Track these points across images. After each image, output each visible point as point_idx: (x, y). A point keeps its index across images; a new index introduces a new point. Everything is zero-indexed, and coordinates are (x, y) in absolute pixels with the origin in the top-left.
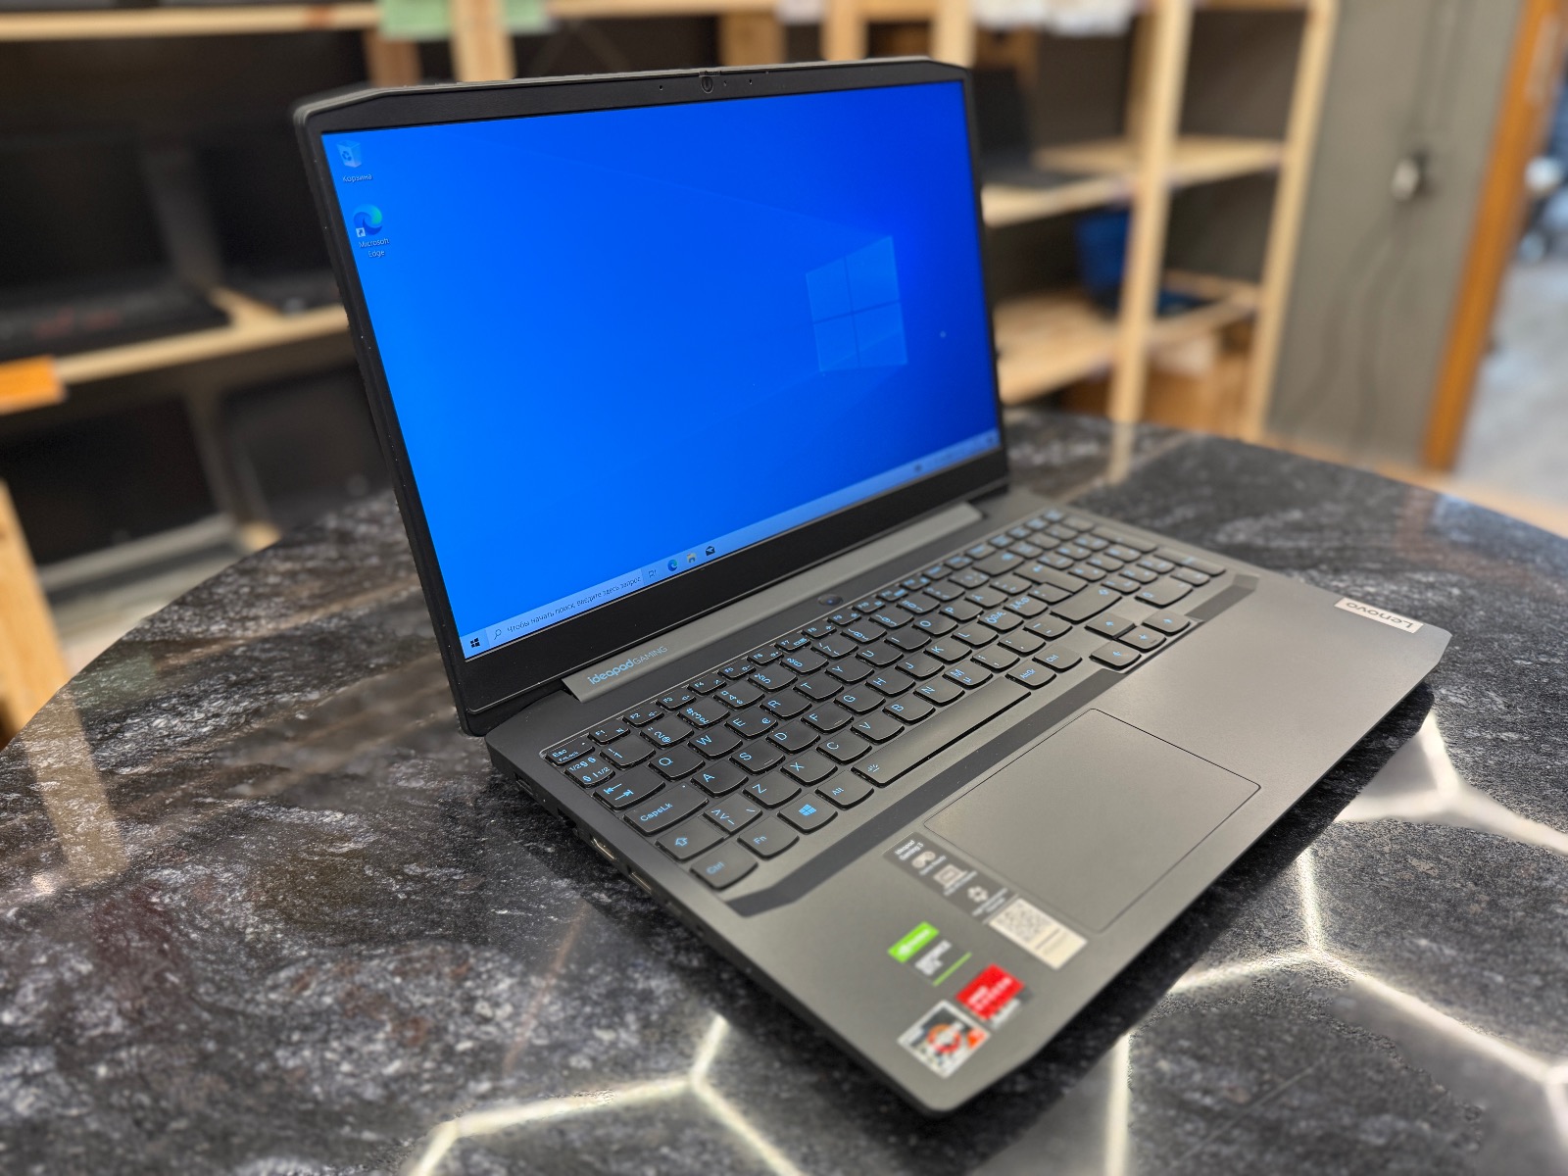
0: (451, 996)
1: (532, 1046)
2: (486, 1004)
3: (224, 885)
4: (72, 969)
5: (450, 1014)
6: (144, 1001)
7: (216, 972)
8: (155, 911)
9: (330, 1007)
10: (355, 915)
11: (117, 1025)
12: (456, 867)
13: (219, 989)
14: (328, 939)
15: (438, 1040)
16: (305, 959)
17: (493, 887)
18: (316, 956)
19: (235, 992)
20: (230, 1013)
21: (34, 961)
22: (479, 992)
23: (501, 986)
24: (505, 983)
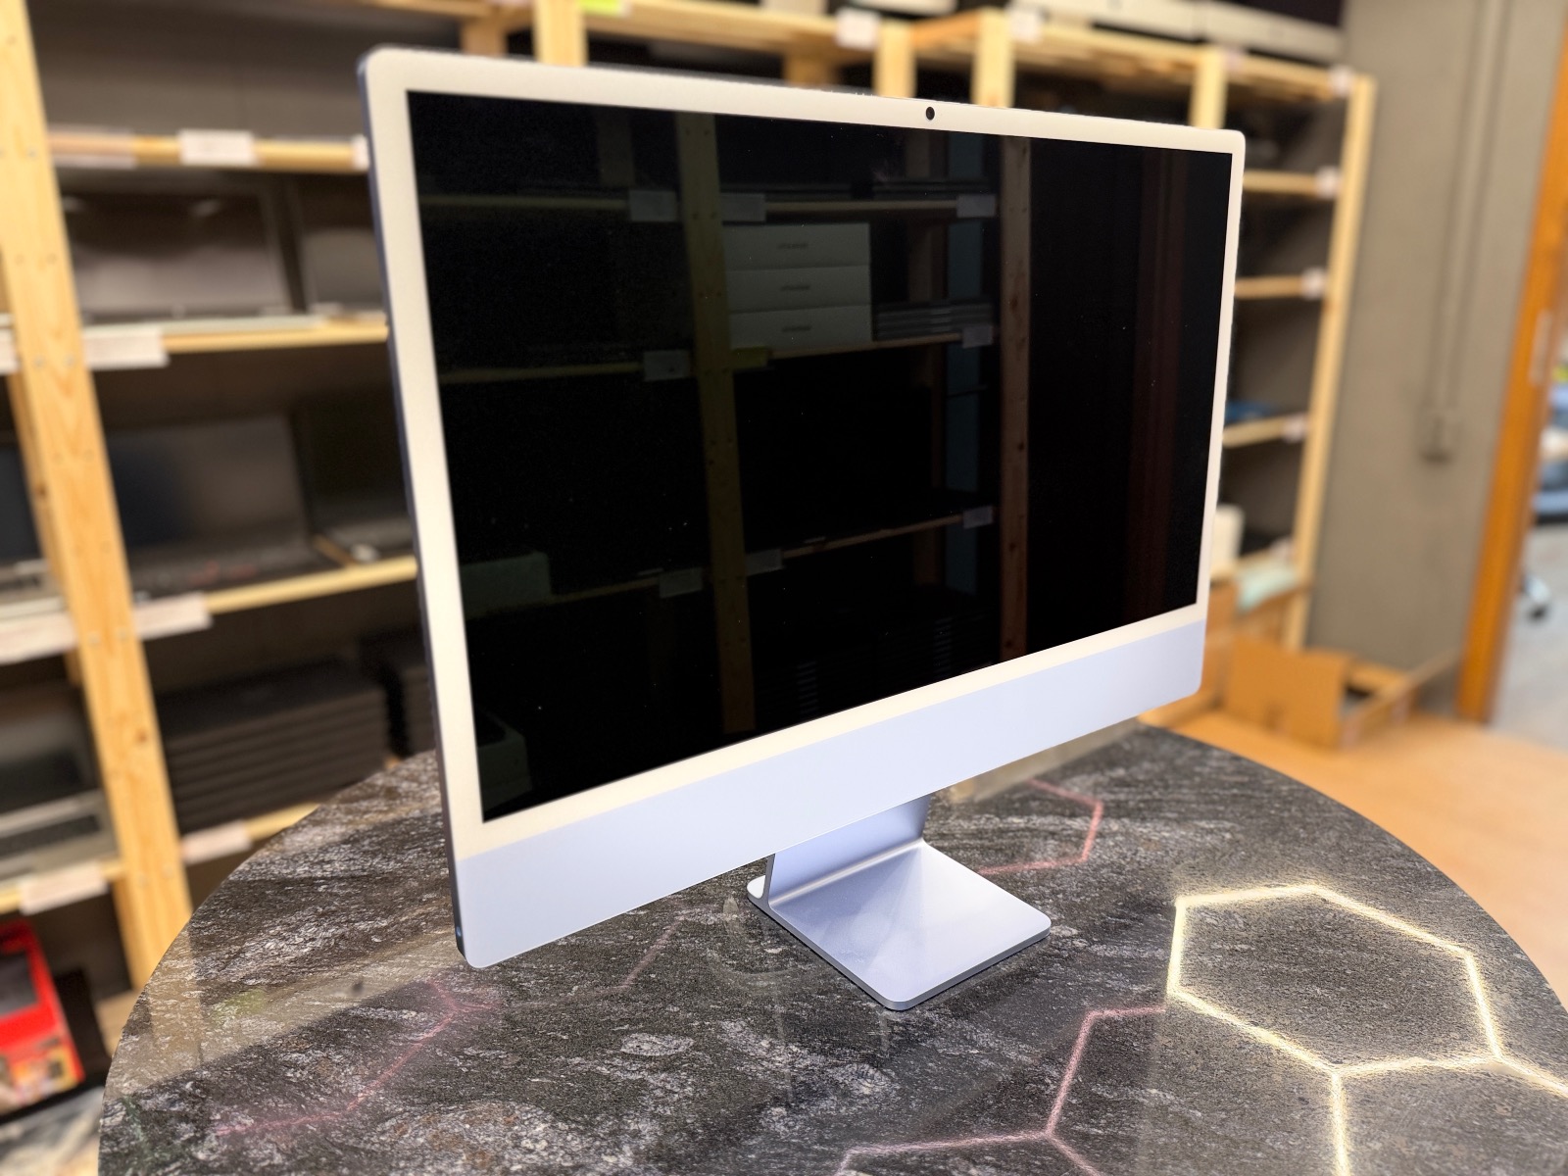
0: (505, 1136)
1: (562, 1167)
2: (528, 1140)
3: (338, 1064)
4: (239, 1123)
5: (505, 1148)
6: (295, 1142)
7: (342, 1123)
8: (290, 1083)
9: (423, 1143)
10: (433, 1083)
11: (278, 1159)
12: (500, 1050)
13: (345, 1134)
14: (416, 1100)
15: (498, 1165)
16: (401, 1113)
17: (528, 1063)
18: (409, 1112)
19: (355, 1136)
20: (356, 1150)
21: (212, 1118)
22: (524, 1133)
23: (538, 1129)
24: (541, 1127)
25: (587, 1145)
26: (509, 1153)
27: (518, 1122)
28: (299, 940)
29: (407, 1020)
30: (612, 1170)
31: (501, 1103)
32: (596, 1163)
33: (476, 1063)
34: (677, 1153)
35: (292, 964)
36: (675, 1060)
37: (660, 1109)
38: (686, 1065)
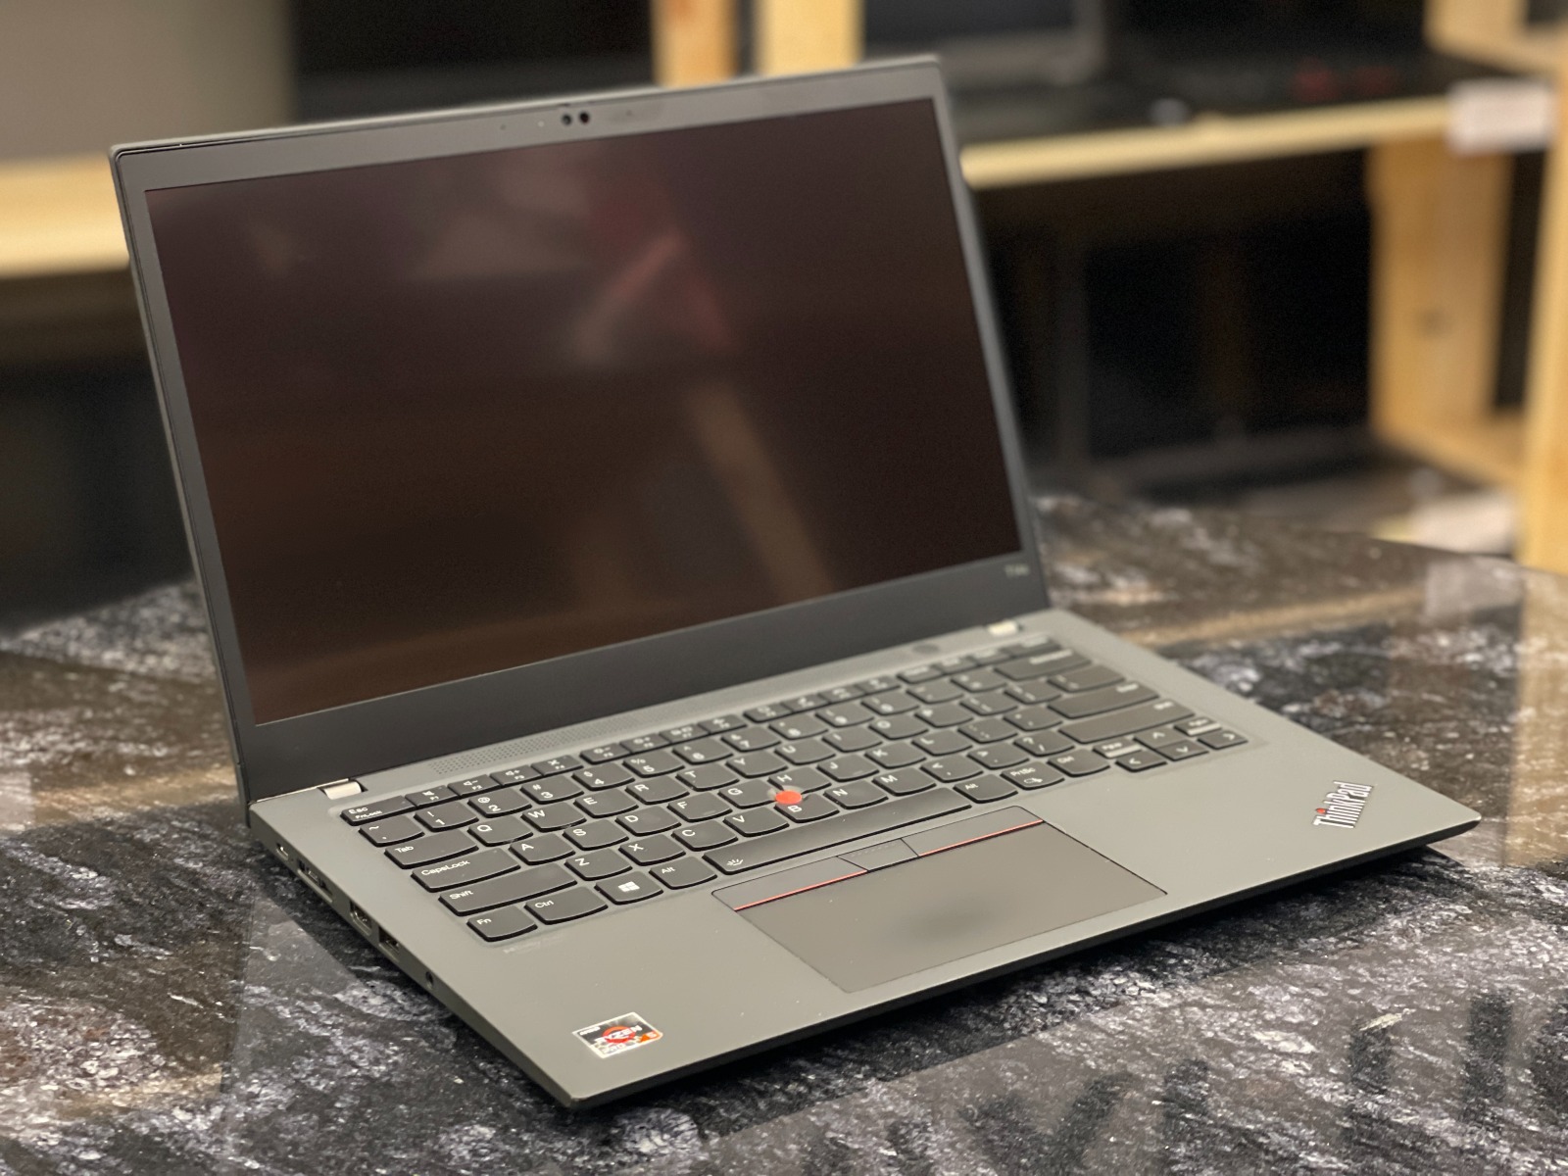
0: (71, 1048)
2: (96, 1063)
5: (57, 1062)
10: (37, 964)
15: (31, 1077)
22: (99, 1053)
23: (125, 1055)
24: (130, 1052)
25: (167, 1090)
26: (57, 1069)
27: (105, 1038)
28: (24, 746)
29: (76, 880)
30: (170, 1128)
31: (104, 1009)
32: (159, 1114)
33: (118, 956)
34: (282, 1135)
36: (397, 1030)
37: (313, 1081)
38: (409, 1039)
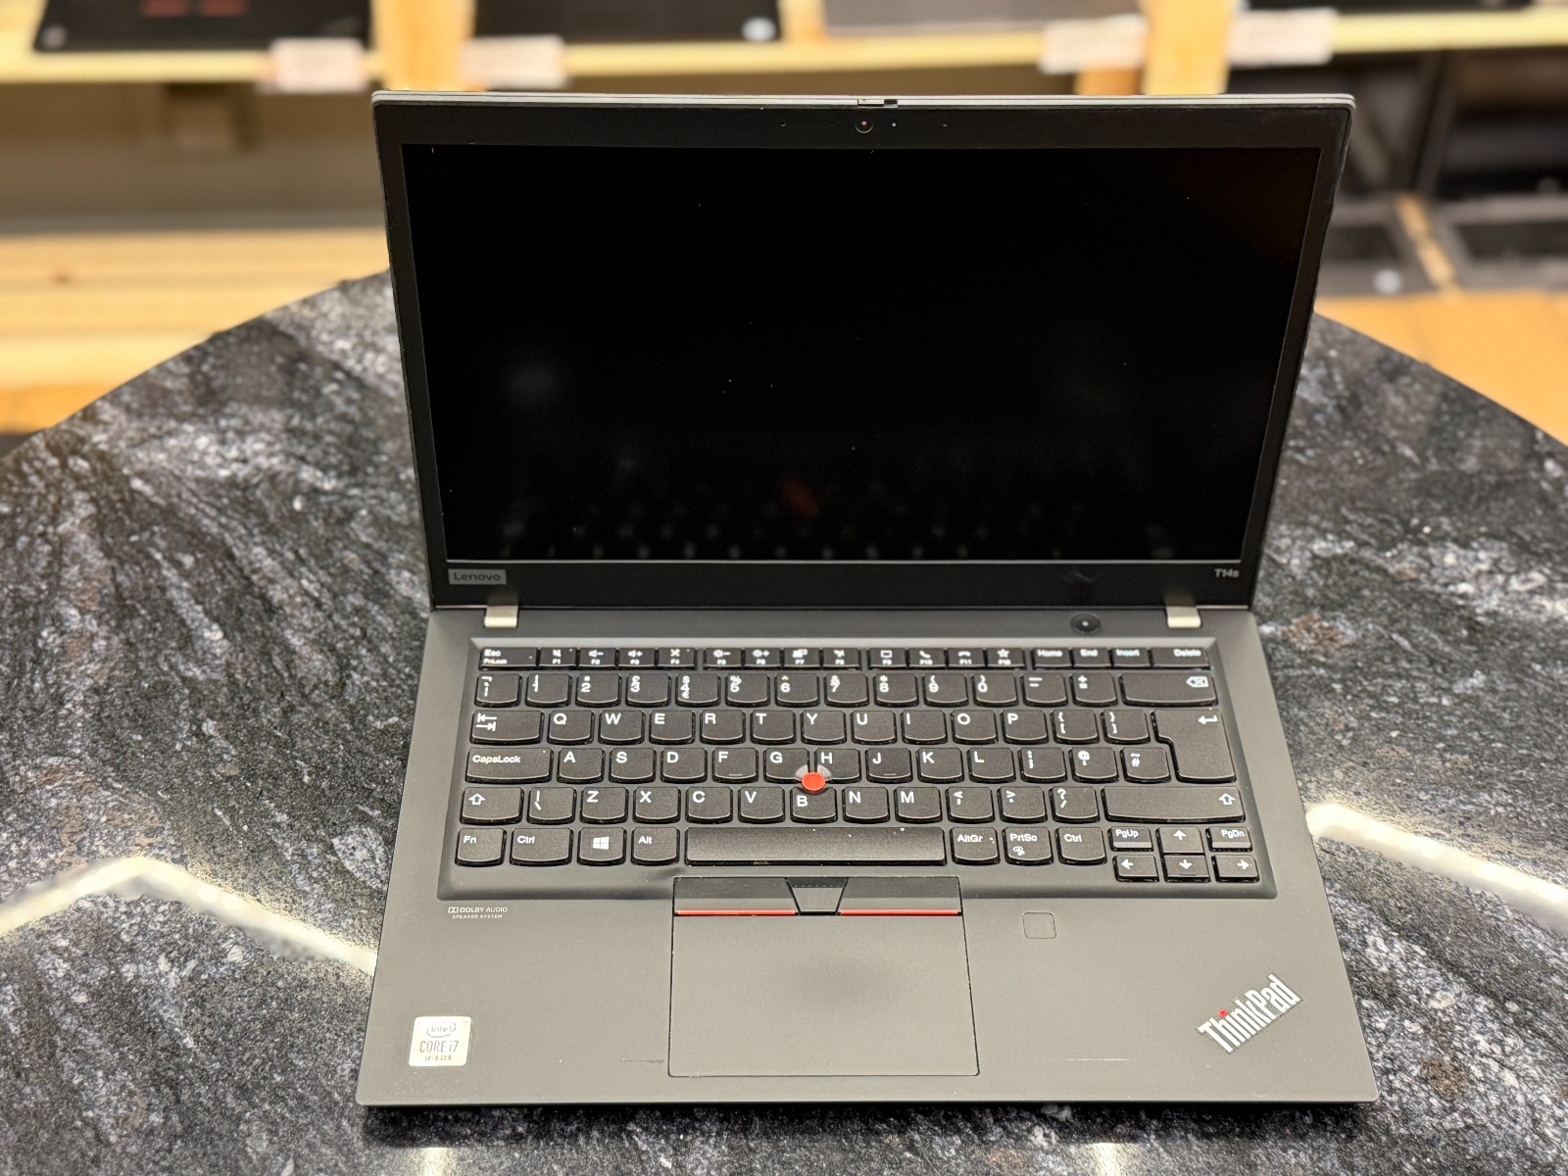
1: (118, 936)
3: (92, 652)
8: (35, 644)
12: (236, 747)
13: (10, 744)
14: (101, 751)
16: (74, 757)
17: (236, 784)
18: (81, 760)
35: (193, 485)
